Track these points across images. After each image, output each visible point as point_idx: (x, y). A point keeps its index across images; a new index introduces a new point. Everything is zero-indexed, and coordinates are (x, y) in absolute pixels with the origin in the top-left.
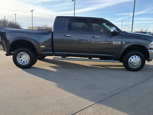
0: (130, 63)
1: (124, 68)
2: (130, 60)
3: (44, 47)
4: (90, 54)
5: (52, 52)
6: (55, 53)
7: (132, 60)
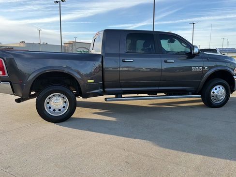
0: (213, 97)
1: (202, 103)
2: (214, 93)
3: (93, 81)
4: (160, 88)
5: (102, 90)
6: (106, 90)
7: (215, 91)
